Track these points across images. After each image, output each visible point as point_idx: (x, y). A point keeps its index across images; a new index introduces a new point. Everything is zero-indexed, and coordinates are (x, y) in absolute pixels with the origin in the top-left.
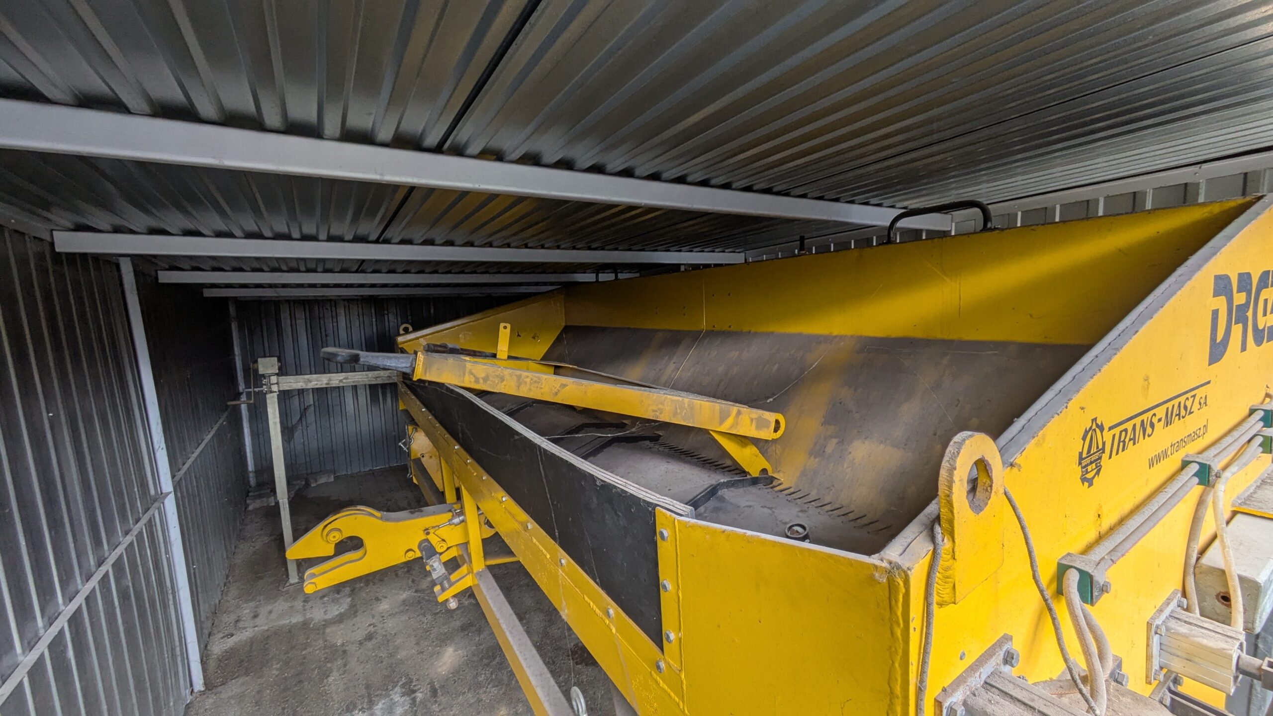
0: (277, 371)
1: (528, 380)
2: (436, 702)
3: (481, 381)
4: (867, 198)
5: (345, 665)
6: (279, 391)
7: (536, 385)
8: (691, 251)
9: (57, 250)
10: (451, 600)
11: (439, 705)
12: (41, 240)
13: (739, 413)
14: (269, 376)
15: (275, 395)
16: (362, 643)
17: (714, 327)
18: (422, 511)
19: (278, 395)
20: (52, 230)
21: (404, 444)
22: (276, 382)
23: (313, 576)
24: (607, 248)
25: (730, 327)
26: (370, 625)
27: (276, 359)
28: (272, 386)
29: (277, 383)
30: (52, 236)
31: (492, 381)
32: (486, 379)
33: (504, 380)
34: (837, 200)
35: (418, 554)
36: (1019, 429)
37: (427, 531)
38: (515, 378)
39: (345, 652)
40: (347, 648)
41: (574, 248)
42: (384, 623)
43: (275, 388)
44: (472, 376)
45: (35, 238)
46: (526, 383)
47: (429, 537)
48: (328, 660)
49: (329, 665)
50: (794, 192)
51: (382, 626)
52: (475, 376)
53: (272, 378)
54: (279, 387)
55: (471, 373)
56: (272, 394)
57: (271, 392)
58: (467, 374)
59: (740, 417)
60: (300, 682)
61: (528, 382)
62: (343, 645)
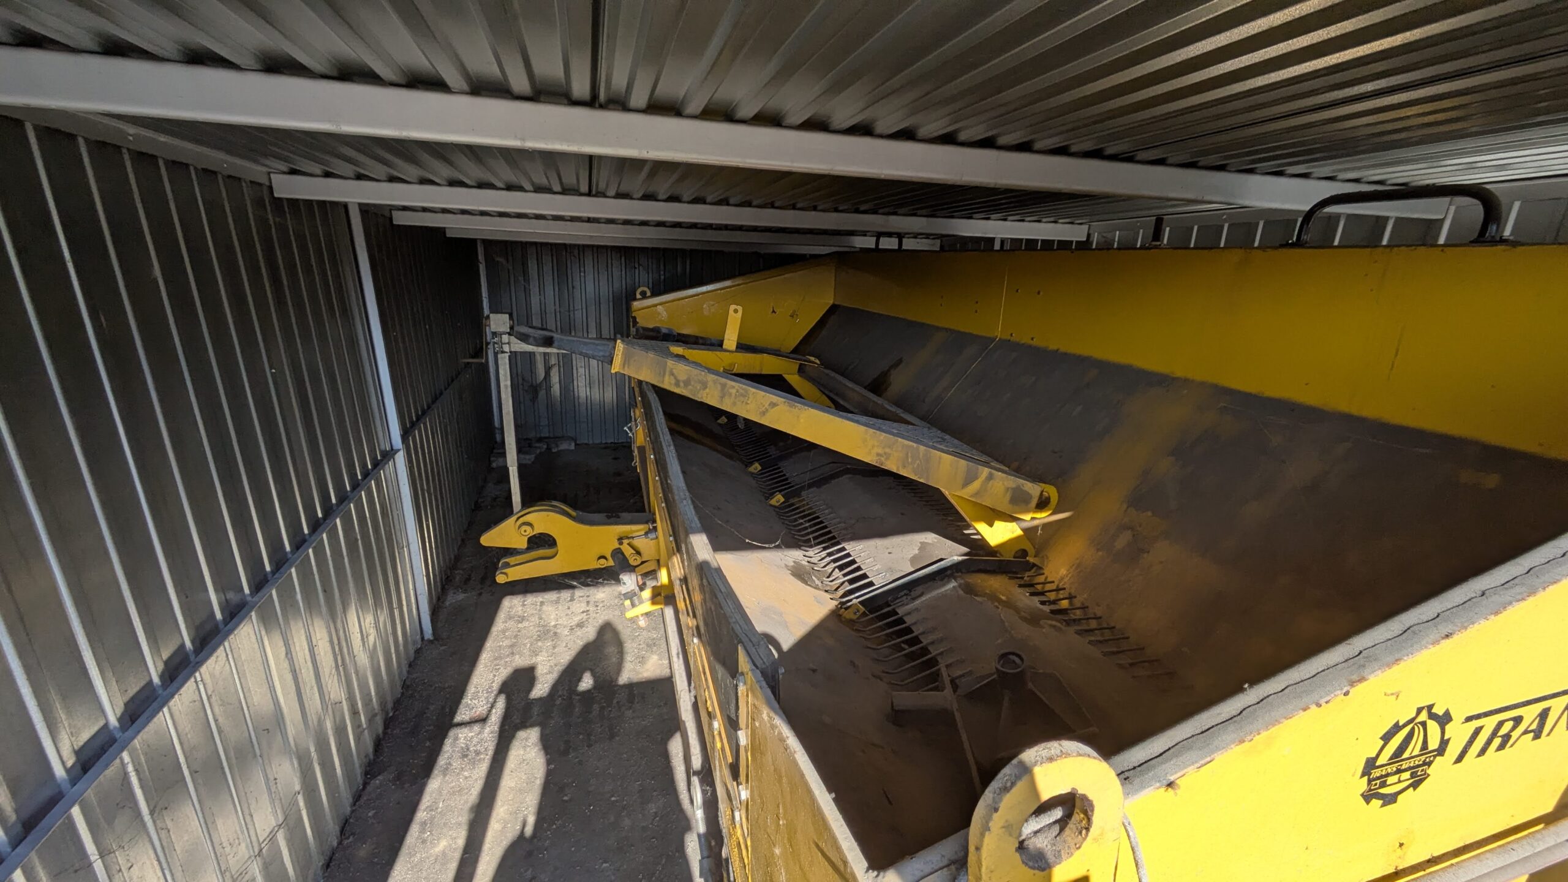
0: (508, 330)
1: (733, 391)
2: (630, 708)
3: (682, 384)
4: (1279, 165)
5: (554, 647)
6: (511, 352)
7: (742, 399)
8: (1005, 220)
9: (276, 195)
10: (641, 618)
11: (633, 712)
12: (260, 185)
13: (990, 477)
14: (501, 334)
15: (507, 355)
16: (573, 629)
17: (1011, 335)
18: (619, 517)
19: (509, 356)
20: (269, 173)
21: (630, 429)
22: (507, 341)
23: (507, 565)
24: (881, 211)
25: (1032, 339)
26: (583, 612)
27: (507, 316)
28: (504, 346)
29: (509, 343)
30: (270, 179)
31: (693, 386)
32: (687, 383)
33: (706, 388)
34: (1221, 168)
35: (611, 563)
36: (1234, 713)
37: (620, 540)
38: (719, 387)
39: (555, 634)
40: (559, 631)
41: (836, 210)
42: (597, 613)
43: (506, 348)
44: (672, 377)
45: (251, 182)
46: (730, 395)
47: (621, 547)
48: (540, 638)
49: (540, 644)
50: (1141, 156)
51: (595, 615)
52: (675, 378)
53: (503, 336)
54: (510, 347)
55: (672, 374)
56: (503, 355)
57: (503, 352)
58: (667, 373)
59: (991, 482)
60: (513, 653)
61: (733, 395)
62: (555, 626)
